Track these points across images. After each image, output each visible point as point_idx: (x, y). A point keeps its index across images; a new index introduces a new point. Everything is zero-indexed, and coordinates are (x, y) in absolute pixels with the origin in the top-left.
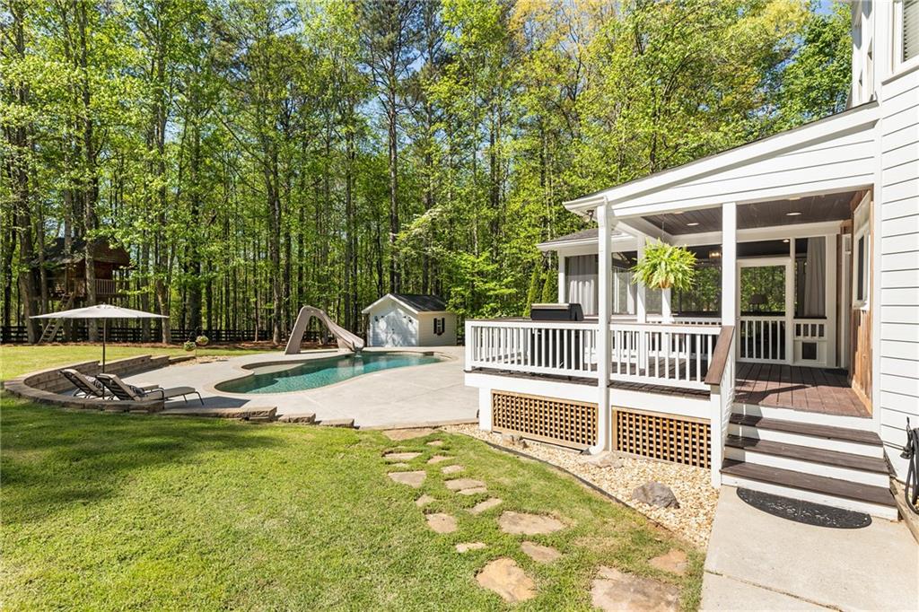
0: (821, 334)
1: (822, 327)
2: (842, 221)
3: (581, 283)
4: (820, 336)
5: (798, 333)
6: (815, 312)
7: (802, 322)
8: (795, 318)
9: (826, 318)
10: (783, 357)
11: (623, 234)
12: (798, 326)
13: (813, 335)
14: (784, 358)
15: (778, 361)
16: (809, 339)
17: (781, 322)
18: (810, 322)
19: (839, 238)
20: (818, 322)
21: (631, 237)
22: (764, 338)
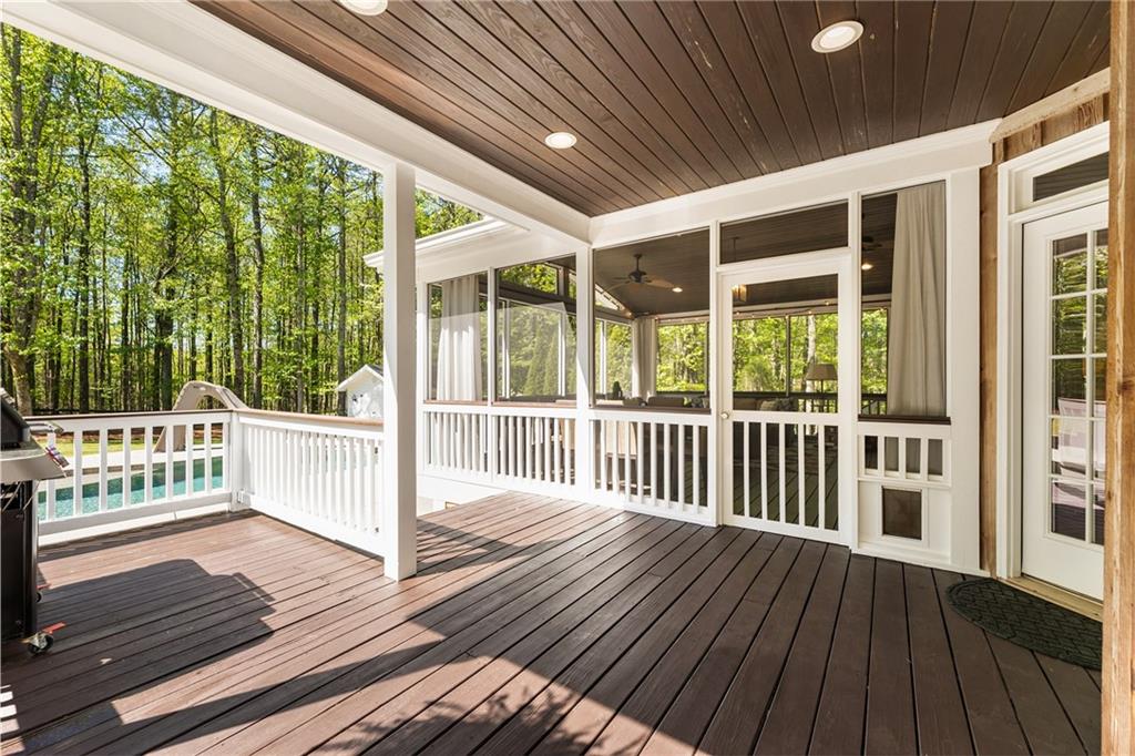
0: (935, 470)
1: (936, 445)
2: (998, 121)
3: (456, 334)
4: (931, 472)
5: (871, 462)
6: (916, 402)
7: (881, 430)
8: (861, 418)
9: (946, 421)
10: (832, 524)
11: (486, 218)
12: (871, 443)
13: (913, 468)
14: (835, 527)
15: (820, 534)
16: (900, 480)
17: (827, 428)
18: (903, 431)
19: (986, 179)
20: (925, 432)
21: (499, 223)
22: (787, 470)
